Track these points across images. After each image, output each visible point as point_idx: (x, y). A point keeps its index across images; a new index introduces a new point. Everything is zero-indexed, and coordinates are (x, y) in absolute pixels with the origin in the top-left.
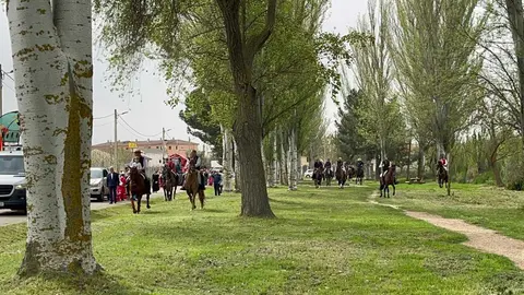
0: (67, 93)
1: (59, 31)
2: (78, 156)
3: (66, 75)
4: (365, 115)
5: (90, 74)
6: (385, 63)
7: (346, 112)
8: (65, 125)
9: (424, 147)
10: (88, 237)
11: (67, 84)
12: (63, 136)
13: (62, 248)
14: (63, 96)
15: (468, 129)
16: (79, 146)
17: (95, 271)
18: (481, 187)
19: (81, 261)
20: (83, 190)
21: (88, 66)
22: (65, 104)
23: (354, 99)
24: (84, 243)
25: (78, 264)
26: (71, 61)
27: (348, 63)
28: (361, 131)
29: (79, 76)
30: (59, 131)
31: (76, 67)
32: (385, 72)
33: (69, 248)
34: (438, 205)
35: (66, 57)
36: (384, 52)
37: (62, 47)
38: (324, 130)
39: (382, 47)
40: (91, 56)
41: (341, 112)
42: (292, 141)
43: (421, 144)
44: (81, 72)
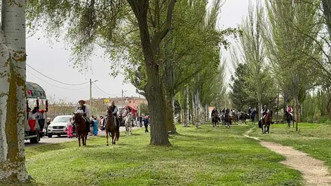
0: (8, 71)
1: (4, 33)
2: (16, 110)
3: (8, 60)
4: (247, 80)
5: (24, 58)
6: (260, 47)
7: (236, 78)
8: (7, 90)
9: (287, 100)
10: (22, 159)
11: (8, 65)
12: (6, 98)
13: (5, 166)
14: (6, 73)
15: (314, 88)
16: (16, 103)
17: (27, 180)
18: (322, 125)
19: (17, 174)
20: (19, 130)
21: (23, 54)
22: (7, 77)
23: (241, 70)
24: (19, 163)
25: (15, 176)
26: (11, 51)
27: (226, 48)
28: (246, 90)
29: (17, 61)
30: (4, 94)
31: (15, 55)
32: (260, 52)
33: (9, 166)
34: (286, 137)
35: (9, 49)
36: (259, 39)
37: (6, 43)
38: (225, 90)
39: (258, 37)
40: (25, 49)
41: (233, 79)
42: (197, 97)
43: (285, 98)
44: (18, 58)
